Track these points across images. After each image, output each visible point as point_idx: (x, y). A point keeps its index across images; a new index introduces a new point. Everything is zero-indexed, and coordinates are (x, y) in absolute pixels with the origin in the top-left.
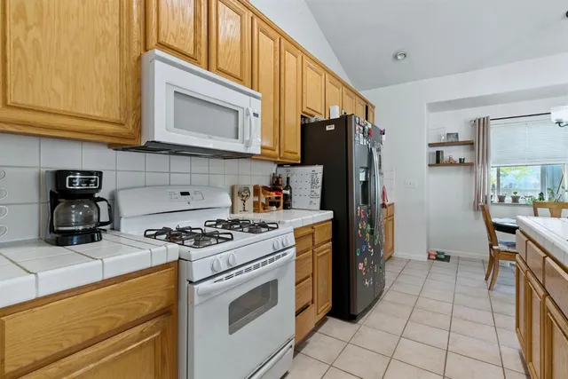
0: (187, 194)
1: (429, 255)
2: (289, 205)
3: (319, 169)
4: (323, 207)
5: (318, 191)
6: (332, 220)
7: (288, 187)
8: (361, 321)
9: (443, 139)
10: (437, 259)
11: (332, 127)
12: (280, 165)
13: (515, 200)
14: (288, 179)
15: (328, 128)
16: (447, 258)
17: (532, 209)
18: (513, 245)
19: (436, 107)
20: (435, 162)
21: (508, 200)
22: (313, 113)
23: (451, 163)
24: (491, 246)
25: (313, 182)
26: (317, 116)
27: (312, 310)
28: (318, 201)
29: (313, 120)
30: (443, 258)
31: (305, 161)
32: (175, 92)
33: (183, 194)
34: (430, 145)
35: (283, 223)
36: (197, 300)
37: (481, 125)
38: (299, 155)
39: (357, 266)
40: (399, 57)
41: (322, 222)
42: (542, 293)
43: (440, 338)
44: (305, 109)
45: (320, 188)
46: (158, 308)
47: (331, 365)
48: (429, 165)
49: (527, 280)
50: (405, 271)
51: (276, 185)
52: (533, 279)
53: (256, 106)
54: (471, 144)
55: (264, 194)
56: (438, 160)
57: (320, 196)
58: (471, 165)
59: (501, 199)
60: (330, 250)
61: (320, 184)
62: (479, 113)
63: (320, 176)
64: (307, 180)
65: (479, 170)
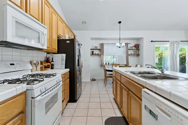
0: (13, 64)
1: (91, 80)
2: (53, 68)
3: (64, 55)
4: (66, 68)
5: (64, 62)
6: (69, 72)
7: (52, 61)
8: (78, 101)
9: (94, 48)
10: (93, 80)
11: (69, 42)
12: (48, 53)
13: (109, 64)
14: (52, 58)
15: (67, 42)
16: (95, 80)
17: (112, 66)
18: (112, 74)
19: (92, 39)
20: (92, 54)
21: (107, 64)
22: (61, 36)
23: (96, 55)
24: (105, 75)
25: (62, 60)
26: (62, 37)
27: (65, 101)
28: (64, 66)
29: (61, 39)
30: (94, 80)
31: (59, 52)
32: (16, 21)
33: (11, 64)
34: (91, 49)
35: (57, 73)
36: (36, 104)
37: (102, 45)
38: (57, 50)
39: (77, 85)
40: (84, 23)
41: (67, 73)
42: (120, 83)
43: (98, 100)
44: (58, 34)
45: (65, 62)
46: (19, 111)
47: (73, 116)
48: (91, 55)
49: (116, 81)
50: (86, 85)
51: (47, 60)
52: (118, 81)
53: (46, 31)
54: (100, 50)
55: (45, 64)
56: (93, 54)
57: (65, 64)
58: (100, 55)
59: (106, 63)
60: (69, 81)
61: (65, 60)
62: (102, 42)
63: (65, 58)
64: (60, 59)
65: (102, 57)
